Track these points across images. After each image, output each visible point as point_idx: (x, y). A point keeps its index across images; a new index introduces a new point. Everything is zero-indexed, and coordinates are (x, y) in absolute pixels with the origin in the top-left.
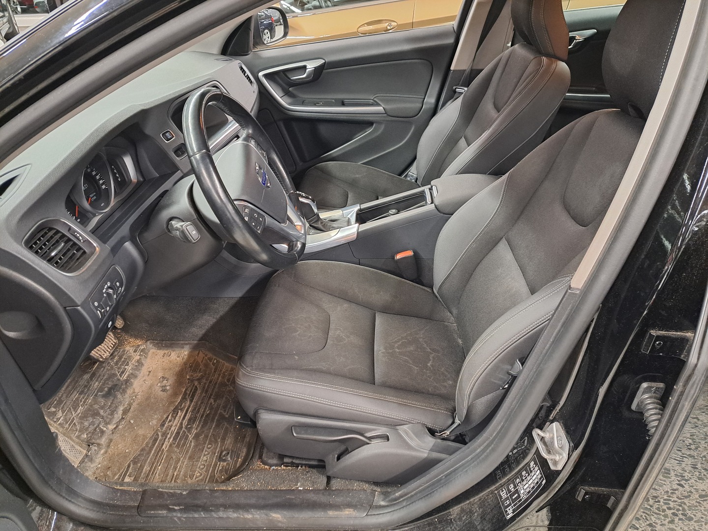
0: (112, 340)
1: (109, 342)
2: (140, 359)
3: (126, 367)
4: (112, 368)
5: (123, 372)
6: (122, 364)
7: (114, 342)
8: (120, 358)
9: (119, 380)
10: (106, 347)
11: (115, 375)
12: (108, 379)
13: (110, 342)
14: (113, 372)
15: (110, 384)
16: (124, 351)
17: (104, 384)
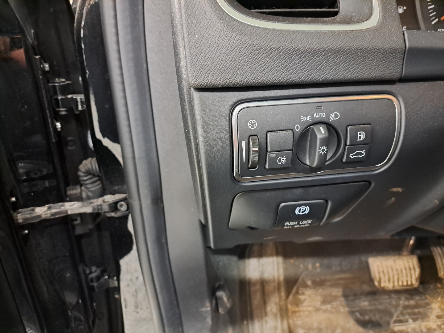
0: (411, 277)
1: (405, 275)
2: (435, 330)
3: (410, 321)
4: (397, 306)
5: (400, 321)
6: (409, 314)
7: (411, 282)
8: (417, 306)
9: (388, 323)
10: (396, 277)
11: (391, 315)
12: (379, 311)
13: (407, 276)
14: (393, 310)
15: (376, 317)
16: (428, 304)
17: (371, 311)
